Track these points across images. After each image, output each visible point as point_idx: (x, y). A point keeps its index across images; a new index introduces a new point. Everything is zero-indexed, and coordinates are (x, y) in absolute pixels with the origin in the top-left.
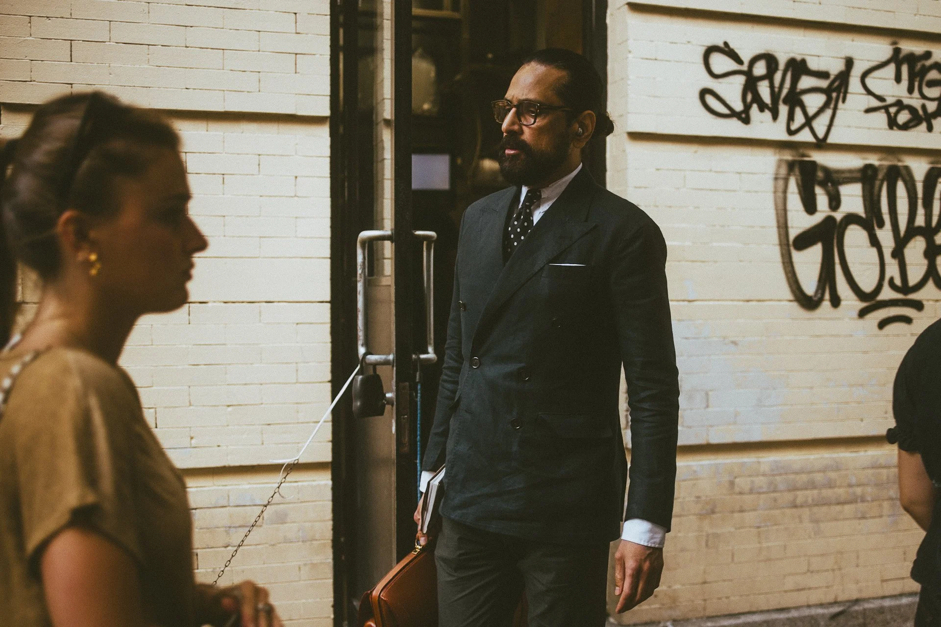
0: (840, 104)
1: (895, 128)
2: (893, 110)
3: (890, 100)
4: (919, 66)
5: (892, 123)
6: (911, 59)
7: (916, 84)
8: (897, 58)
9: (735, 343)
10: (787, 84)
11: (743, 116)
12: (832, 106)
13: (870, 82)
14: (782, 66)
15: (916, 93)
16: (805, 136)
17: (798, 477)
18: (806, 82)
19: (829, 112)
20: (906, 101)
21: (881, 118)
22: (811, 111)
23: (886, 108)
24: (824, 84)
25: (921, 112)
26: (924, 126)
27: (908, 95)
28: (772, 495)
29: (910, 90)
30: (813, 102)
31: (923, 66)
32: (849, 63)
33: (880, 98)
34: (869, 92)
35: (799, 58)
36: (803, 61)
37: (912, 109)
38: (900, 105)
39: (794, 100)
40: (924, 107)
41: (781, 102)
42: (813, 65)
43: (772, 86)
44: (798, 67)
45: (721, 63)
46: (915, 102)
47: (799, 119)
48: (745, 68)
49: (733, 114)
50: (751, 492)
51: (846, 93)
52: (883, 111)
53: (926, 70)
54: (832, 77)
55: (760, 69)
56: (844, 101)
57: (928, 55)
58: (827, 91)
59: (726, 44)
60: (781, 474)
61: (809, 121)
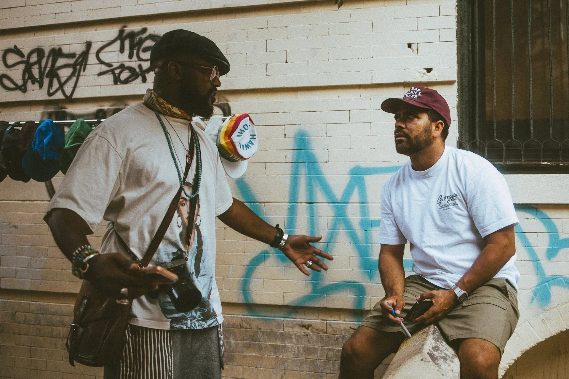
0: (82, 73)
1: (118, 83)
2: (117, 71)
3: (115, 65)
4: (137, 38)
5: (117, 80)
6: (132, 35)
7: (135, 51)
8: (121, 37)
9: (15, 227)
10: (49, 65)
11: (23, 88)
12: (76, 74)
13: (102, 56)
14: (46, 54)
15: (135, 58)
16: (59, 96)
17: (54, 317)
18: (61, 62)
19: (74, 79)
20: (127, 64)
21: (109, 78)
22: (63, 80)
23: (113, 71)
24: (72, 61)
25: (138, 70)
26: (140, 78)
27: (129, 60)
28: (37, 326)
29: (131, 56)
30: (64, 73)
31: (141, 38)
32: (89, 45)
33: (109, 65)
34: (101, 62)
35: (57, 47)
36: (60, 49)
37: (131, 69)
38: (122, 67)
39: (53, 74)
40: (140, 66)
41: (45, 77)
42: (66, 50)
43: (40, 68)
44: (57, 53)
45: (12, 59)
46: (134, 64)
47: (56, 85)
48: (25, 59)
49: (17, 87)
50: (25, 322)
51: (86, 64)
52: (111, 73)
53: (142, 41)
54: (77, 56)
55: (34, 58)
56: (84, 71)
57: (144, 30)
58: (73, 66)
59: (15, 47)
60: (43, 314)
61: (61, 86)
